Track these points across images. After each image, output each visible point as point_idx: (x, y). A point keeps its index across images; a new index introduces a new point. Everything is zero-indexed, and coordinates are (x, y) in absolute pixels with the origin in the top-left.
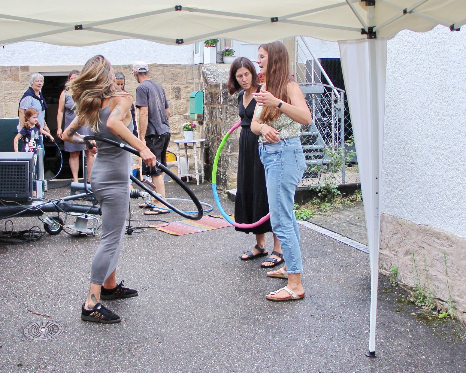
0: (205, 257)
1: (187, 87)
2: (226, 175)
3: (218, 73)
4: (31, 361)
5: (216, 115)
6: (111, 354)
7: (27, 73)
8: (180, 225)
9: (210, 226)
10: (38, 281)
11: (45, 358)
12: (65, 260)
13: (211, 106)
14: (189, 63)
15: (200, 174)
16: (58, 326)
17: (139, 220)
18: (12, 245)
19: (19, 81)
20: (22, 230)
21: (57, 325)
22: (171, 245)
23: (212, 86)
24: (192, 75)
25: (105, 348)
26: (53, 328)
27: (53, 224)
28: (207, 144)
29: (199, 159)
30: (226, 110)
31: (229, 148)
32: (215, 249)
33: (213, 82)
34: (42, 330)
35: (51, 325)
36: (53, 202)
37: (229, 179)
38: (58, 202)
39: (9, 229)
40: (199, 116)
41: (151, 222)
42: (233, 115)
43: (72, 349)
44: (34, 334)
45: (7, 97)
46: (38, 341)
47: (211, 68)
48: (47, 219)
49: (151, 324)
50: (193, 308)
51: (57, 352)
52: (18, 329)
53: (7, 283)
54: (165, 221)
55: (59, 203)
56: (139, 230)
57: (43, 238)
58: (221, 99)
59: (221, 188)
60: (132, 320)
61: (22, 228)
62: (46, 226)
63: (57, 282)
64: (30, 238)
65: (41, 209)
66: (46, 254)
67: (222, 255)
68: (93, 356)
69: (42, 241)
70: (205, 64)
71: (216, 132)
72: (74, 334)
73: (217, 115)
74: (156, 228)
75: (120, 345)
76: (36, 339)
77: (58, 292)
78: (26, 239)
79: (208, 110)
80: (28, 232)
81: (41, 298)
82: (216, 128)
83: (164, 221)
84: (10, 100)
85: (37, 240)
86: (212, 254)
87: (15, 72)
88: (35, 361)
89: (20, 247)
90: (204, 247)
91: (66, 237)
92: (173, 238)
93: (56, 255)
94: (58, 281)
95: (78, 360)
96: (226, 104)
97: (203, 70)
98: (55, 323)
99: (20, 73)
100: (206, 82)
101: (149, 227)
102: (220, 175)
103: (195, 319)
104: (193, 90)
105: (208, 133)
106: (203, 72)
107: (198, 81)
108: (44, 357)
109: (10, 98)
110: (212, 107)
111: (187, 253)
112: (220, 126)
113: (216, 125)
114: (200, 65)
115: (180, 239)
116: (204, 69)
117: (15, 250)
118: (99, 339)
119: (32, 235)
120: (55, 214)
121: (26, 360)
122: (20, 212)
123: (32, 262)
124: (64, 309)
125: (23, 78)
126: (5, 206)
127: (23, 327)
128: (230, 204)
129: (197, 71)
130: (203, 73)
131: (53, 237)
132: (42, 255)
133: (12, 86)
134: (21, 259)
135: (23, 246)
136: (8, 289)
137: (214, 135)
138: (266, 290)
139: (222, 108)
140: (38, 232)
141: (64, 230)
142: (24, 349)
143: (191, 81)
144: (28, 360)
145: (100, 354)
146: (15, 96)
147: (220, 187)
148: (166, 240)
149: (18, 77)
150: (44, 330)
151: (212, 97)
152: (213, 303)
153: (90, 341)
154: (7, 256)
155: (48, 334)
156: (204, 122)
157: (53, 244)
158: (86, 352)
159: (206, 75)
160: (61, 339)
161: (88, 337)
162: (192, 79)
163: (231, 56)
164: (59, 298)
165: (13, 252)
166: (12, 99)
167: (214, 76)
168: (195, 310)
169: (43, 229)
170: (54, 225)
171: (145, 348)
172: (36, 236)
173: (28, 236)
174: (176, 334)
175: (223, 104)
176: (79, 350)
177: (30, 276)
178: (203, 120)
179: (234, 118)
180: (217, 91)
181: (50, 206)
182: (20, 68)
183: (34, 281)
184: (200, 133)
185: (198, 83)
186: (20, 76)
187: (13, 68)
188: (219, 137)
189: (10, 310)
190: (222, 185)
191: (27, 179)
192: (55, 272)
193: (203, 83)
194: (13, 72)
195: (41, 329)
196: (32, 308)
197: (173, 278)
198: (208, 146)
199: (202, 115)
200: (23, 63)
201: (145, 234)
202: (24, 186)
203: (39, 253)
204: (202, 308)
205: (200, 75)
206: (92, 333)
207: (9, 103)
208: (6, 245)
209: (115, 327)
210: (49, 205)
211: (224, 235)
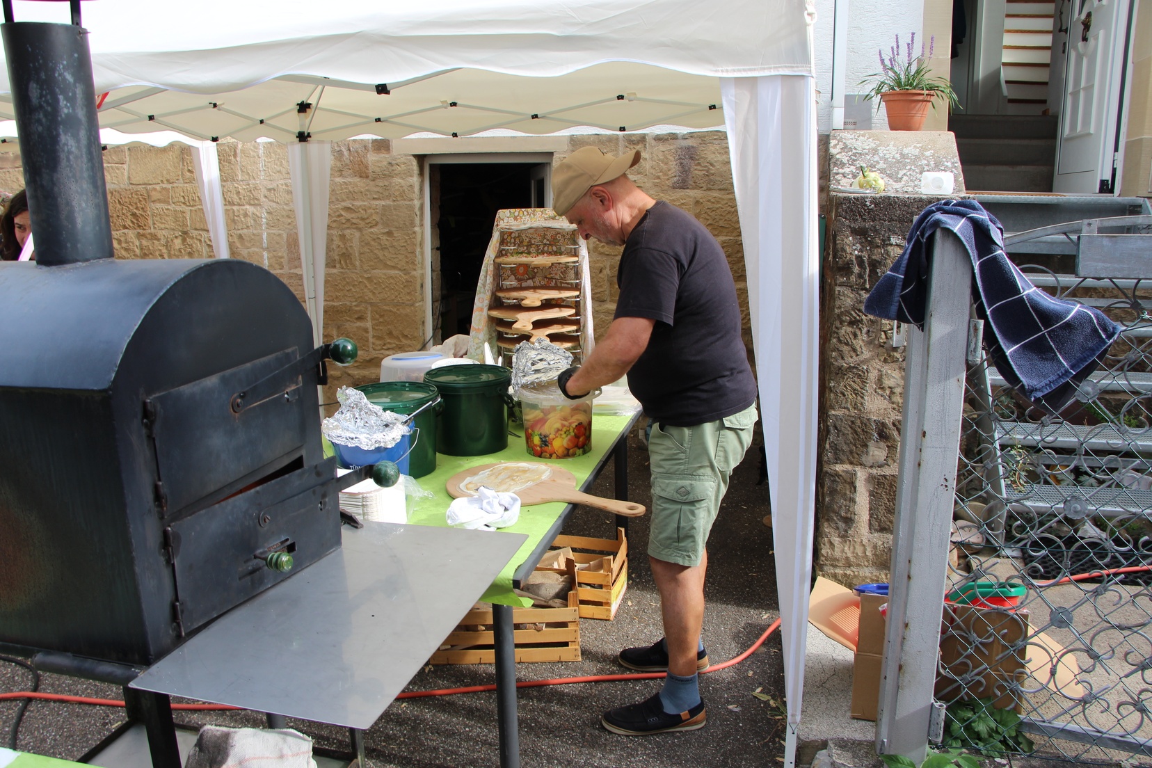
3: (876, 159)
7: (387, 156)
19: (367, 177)
42: (850, 323)
45: (342, 216)
47: (858, 144)
84: (348, 225)
87: (359, 154)
99: (372, 157)
109: (348, 220)
116: (835, 146)
133: (352, 190)
146: (359, 215)
149: (366, 167)
166: (354, 221)
179: (854, 335)
182: (370, 145)
186: (370, 164)
187: (357, 146)
194: (356, 155)
207: (348, 231)
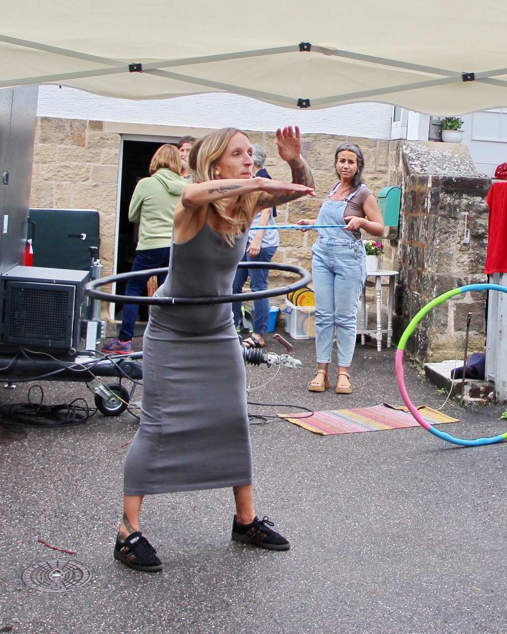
0: (362, 475)
1: (376, 178)
2: (427, 338)
3: (430, 157)
4: (24, 626)
5: (418, 230)
6: (162, 626)
7: (100, 133)
8: (332, 417)
9: (383, 422)
10: (67, 492)
11: (48, 622)
12: (121, 462)
13: (411, 215)
14: (383, 136)
15: (385, 331)
16: (83, 571)
17: (263, 403)
18: (36, 428)
19: (84, 146)
20: (58, 403)
21: (82, 568)
22: (309, 451)
23: (416, 181)
24: (386, 158)
25: (155, 614)
26: (74, 573)
27: (110, 398)
28: (401, 280)
29: (386, 305)
30: (435, 224)
31: (435, 290)
32: (382, 463)
33: (418, 173)
34: (54, 575)
35: (71, 569)
36: (112, 360)
37: (431, 344)
38: (122, 360)
39: (36, 400)
40: (392, 231)
41: (282, 408)
42: (445, 233)
43: (97, 611)
44: (40, 580)
45: (61, 171)
46: (43, 592)
47: (418, 149)
48: (102, 387)
49: (241, 581)
50: (320, 561)
51: (72, 614)
52: (15, 570)
53: (12, 492)
54: (308, 408)
55: (122, 363)
56: (259, 420)
57: (90, 420)
58: (428, 204)
59: (417, 359)
60: (211, 570)
61: (59, 401)
62: (99, 400)
63: (98, 496)
64: (68, 420)
65: (90, 369)
66: (91, 448)
67: (392, 475)
68: (130, 626)
69: (89, 425)
70: (409, 141)
71: (416, 261)
72: (106, 587)
73: (420, 231)
74: (288, 419)
75: (179, 612)
76: (40, 588)
77: (96, 513)
78: (61, 420)
79: (407, 221)
80: (67, 408)
81: (66, 522)
82: (417, 253)
83: (306, 409)
84: (66, 178)
85: (79, 423)
86: (375, 470)
87: (78, 130)
88: (30, 626)
89: (49, 433)
90: (364, 459)
91: (131, 422)
92: (313, 440)
93: (107, 452)
94: (101, 495)
95: (103, 630)
96: (436, 213)
97: (405, 151)
98: (79, 566)
99: (88, 133)
100: (408, 172)
101: (277, 417)
102: (418, 337)
103: (319, 579)
104: (386, 183)
105: (404, 261)
106: (403, 154)
107: (395, 170)
108: (48, 620)
109: (66, 175)
110: (413, 217)
111: (333, 466)
112: (423, 251)
113: (417, 248)
114: (400, 142)
115: (326, 441)
116: (406, 149)
117: (39, 436)
118: (147, 599)
119: (72, 414)
120: (114, 380)
121: (17, 622)
122: (54, 372)
123: (63, 459)
124: (101, 543)
125: (92, 142)
126: (28, 360)
127: (23, 567)
128: (428, 387)
129: (395, 152)
130: (404, 156)
131: (109, 420)
132: (83, 448)
133: (71, 154)
134: (46, 452)
135: (55, 431)
136: (12, 502)
137: (413, 266)
138: (453, 540)
139: (428, 219)
140: (84, 410)
141: (128, 409)
142: (17, 604)
143: (383, 168)
144: (19, 623)
145: (143, 624)
146: (75, 172)
147: (415, 357)
148: (302, 441)
149: (84, 139)
150: (58, 575)
151: (414, 198)
152: (356, 555)
153: (131, 601)
154: (23, 446)
155: (62, 582)
156: (400, 242)
157: (107, 431)
158: (120, 619)
159: (407, 160)
160: (84, 592)
161: (129, 593)
162: (387, 165)
163: (456, 130)
164: (96, 524)
165: (34, 440)
166: (70, 176)
167: (422, 162)
168: (322, 563)
169: (92, 404)
170: (112, 399)
171: (222, 620)
172: (79, 417)
173: (66, 415)
174: (280, 602)
175: (430, 212)
176: (110, 614)
177: (55, 483)
178: (398, 237)
179: (447, 238)
180: (423, 189)
181: (106, 366)
182: (88, 124)
183: (60, 492)
184: (392, 261)
185: (395, 172)
186: (87, 137)
187: (77, 124)
188: (420, 269)
189: (7, 537)
190: (420, 353)
191: (70, 317)
192: (98, 480)
193: (403, 173)
194: (76, 129)
195: (54, 573)
196: (46, 536)
197: (298, 507)
198: (403, 284)
199: (397, 229)
200: (94, 116)
201: (266, 427)
202: (65, 327)
203: (79, 445)
204: (335, 561)
205: (399, 158)
206: (138, 587)
207: (65, 182)
208: (26, 427)
209: (179, 582)
210: (105, 364)
211: (403, 440)
